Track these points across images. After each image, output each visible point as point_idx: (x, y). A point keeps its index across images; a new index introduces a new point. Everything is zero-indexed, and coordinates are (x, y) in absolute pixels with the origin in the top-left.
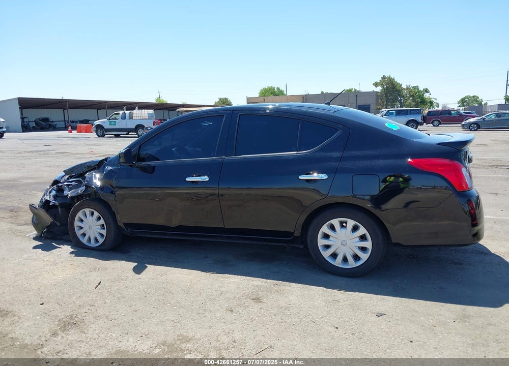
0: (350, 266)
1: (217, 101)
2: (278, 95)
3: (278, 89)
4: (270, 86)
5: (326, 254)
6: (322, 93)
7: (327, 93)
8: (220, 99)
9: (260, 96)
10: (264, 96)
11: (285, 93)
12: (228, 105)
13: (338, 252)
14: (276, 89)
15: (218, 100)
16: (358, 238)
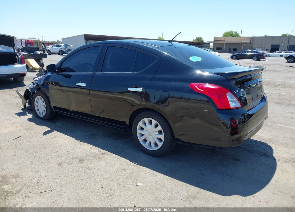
0: (153, 149)
1: (194, 39)
2: (235, 37)
3: (235, 32)
4: (230, 31)
5: (141, 139)
6: (266, 36)
7: (269, 36)
8: (197, 38)
9: (223, 37)
10: (226, 37)
11: (240, 35)
12: (201, 41)
13: (147, 139)
14: (234, 33)
15: (196, 38)
16: (158, 132)
